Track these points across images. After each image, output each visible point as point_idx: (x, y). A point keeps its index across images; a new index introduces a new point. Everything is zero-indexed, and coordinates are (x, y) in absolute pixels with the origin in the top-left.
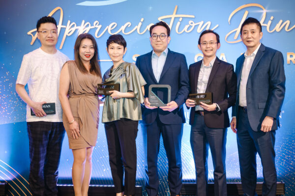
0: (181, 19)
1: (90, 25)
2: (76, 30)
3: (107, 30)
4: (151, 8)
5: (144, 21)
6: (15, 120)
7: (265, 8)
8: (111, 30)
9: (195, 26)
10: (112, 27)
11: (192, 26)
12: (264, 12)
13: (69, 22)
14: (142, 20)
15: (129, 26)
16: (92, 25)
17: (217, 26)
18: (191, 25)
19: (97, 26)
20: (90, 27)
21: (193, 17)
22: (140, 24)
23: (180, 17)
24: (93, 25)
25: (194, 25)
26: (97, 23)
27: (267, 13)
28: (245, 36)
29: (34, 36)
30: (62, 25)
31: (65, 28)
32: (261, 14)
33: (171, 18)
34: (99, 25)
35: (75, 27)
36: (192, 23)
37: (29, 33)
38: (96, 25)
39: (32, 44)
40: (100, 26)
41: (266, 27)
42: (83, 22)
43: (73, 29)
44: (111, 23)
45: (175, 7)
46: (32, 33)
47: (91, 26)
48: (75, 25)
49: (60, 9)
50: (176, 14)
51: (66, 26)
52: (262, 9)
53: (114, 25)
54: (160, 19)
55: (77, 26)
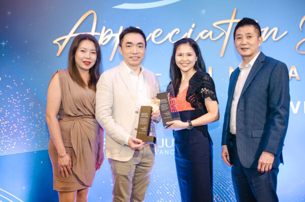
2: (113, 38)
3: (151, 37)
4: (204, 11)
5: (195, 27)
6: (37, 148)
8: (155, 38)
10: (156, 34)
13: (104, 28)
14: (193, 26)
15: (177, 33)
17: (286, 32)
22: (191, 30)
28: (239, 42)
29: (61, 45)
30: (95, 32)
31: (100, 36)
33: (229, 23)
35: (112, 35)
37: (55, 42)
39: (58, 54)
43: (109, 37)
44: (156, 29)
45: (234, 10)
46: (58, 42)
48: (112, 32)
49: (93, 13)
50: (235, 19)
51: (101, 33)
53: (160, 31)
54: (215, 24)
55: (113, 33)
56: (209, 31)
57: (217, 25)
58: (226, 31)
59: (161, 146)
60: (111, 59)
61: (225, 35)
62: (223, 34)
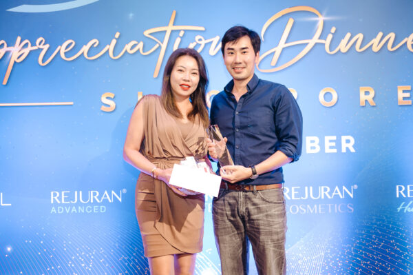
0: (182, 34)
1: (30, 44)
2: (7, 53)
3: (59, 51)
4: (131, 15)
5: (120, 36)
7: (321, 14)
8: (65, 53)
9: (206, 44)
10: (67, 48)
11: (200, 45)
12: (321, 19)
14: (117, 35)
15: (95, 46)
16: (33, 44)
18: (199, 42)
19: (41, 47)
20: (30, 48)
21: (202, 29)
22: (114, 42)
23: (180, 30)
24: (36, 45)
25: (203, 42)
26: (41, 41)
27: (325, 22)
32: (315, 23)
33: (165, 31)
34: (44, 44)
35: (6, 48)
36: (200, 40)
38: (40, 44)
40: (47, 46)
41: (324, 44)
42: (19, 39)
44: (66, 40)
45: (172, 13)
47: (32, 46)
48: (6, 45)
50: (174, 25)
52: (317, 16)
53: (71, 44)
54: (146, 33)
55: (8, 46)
56: (139, 42)
57: (150, 34)
58: (162, 43)
59: (74, 201)
60: (5, 83)
61: (160, 47)
62: (157, 46)
